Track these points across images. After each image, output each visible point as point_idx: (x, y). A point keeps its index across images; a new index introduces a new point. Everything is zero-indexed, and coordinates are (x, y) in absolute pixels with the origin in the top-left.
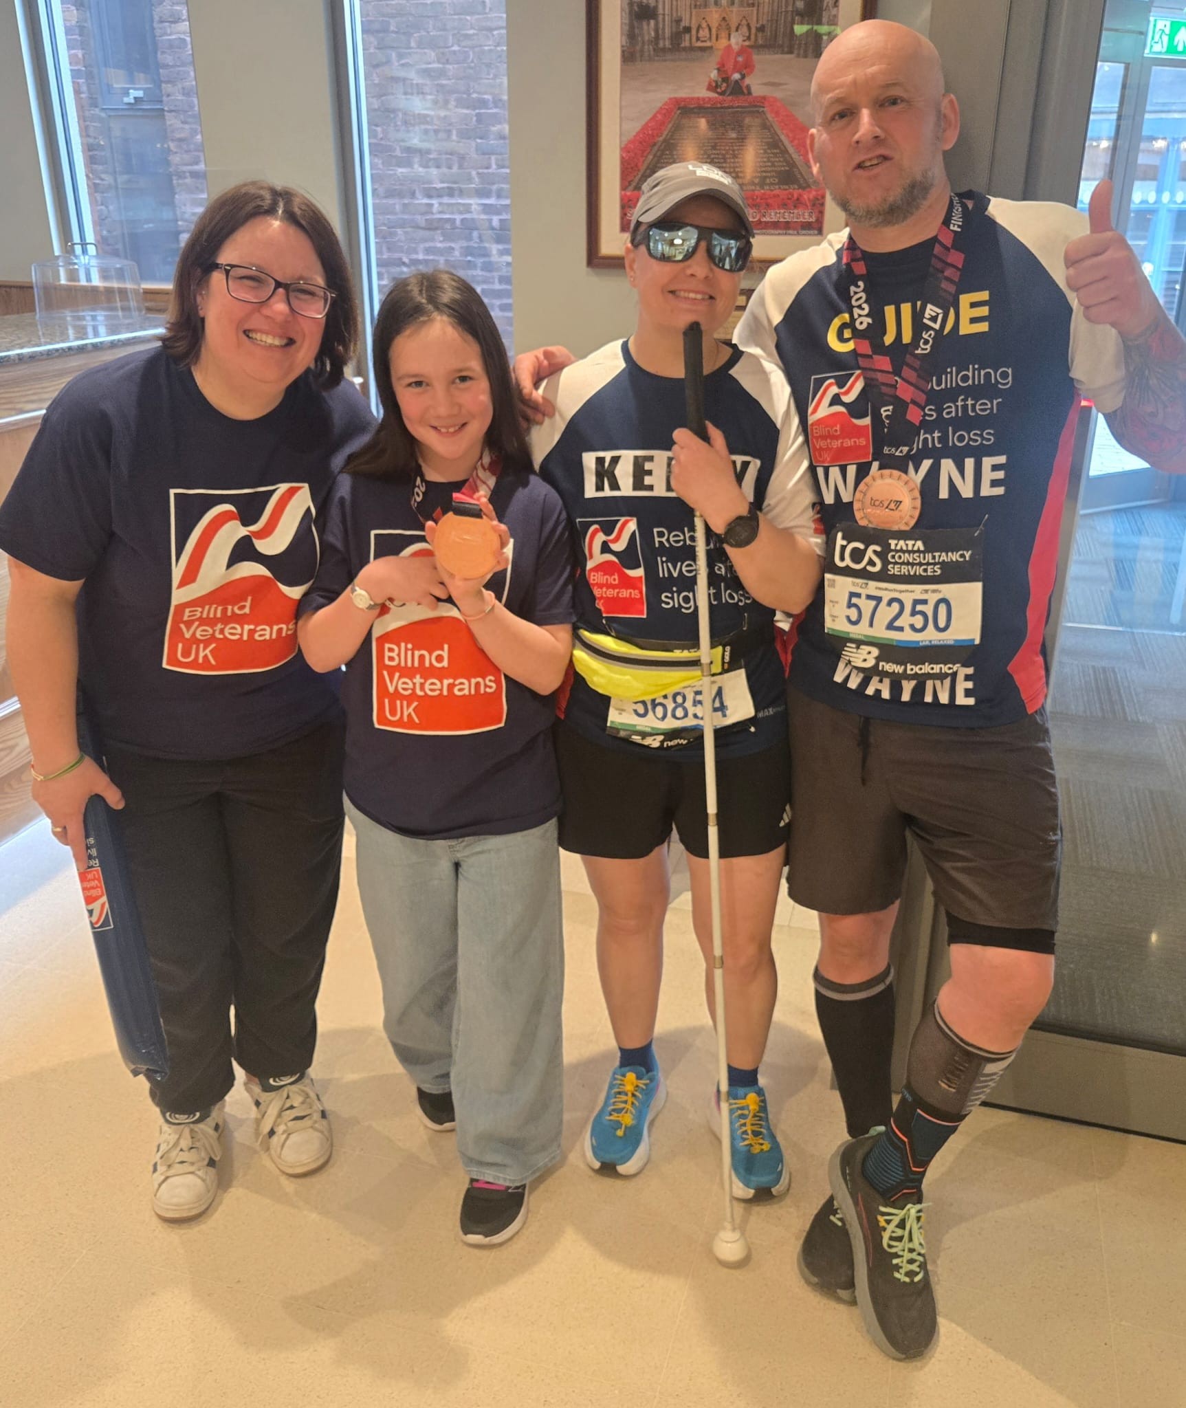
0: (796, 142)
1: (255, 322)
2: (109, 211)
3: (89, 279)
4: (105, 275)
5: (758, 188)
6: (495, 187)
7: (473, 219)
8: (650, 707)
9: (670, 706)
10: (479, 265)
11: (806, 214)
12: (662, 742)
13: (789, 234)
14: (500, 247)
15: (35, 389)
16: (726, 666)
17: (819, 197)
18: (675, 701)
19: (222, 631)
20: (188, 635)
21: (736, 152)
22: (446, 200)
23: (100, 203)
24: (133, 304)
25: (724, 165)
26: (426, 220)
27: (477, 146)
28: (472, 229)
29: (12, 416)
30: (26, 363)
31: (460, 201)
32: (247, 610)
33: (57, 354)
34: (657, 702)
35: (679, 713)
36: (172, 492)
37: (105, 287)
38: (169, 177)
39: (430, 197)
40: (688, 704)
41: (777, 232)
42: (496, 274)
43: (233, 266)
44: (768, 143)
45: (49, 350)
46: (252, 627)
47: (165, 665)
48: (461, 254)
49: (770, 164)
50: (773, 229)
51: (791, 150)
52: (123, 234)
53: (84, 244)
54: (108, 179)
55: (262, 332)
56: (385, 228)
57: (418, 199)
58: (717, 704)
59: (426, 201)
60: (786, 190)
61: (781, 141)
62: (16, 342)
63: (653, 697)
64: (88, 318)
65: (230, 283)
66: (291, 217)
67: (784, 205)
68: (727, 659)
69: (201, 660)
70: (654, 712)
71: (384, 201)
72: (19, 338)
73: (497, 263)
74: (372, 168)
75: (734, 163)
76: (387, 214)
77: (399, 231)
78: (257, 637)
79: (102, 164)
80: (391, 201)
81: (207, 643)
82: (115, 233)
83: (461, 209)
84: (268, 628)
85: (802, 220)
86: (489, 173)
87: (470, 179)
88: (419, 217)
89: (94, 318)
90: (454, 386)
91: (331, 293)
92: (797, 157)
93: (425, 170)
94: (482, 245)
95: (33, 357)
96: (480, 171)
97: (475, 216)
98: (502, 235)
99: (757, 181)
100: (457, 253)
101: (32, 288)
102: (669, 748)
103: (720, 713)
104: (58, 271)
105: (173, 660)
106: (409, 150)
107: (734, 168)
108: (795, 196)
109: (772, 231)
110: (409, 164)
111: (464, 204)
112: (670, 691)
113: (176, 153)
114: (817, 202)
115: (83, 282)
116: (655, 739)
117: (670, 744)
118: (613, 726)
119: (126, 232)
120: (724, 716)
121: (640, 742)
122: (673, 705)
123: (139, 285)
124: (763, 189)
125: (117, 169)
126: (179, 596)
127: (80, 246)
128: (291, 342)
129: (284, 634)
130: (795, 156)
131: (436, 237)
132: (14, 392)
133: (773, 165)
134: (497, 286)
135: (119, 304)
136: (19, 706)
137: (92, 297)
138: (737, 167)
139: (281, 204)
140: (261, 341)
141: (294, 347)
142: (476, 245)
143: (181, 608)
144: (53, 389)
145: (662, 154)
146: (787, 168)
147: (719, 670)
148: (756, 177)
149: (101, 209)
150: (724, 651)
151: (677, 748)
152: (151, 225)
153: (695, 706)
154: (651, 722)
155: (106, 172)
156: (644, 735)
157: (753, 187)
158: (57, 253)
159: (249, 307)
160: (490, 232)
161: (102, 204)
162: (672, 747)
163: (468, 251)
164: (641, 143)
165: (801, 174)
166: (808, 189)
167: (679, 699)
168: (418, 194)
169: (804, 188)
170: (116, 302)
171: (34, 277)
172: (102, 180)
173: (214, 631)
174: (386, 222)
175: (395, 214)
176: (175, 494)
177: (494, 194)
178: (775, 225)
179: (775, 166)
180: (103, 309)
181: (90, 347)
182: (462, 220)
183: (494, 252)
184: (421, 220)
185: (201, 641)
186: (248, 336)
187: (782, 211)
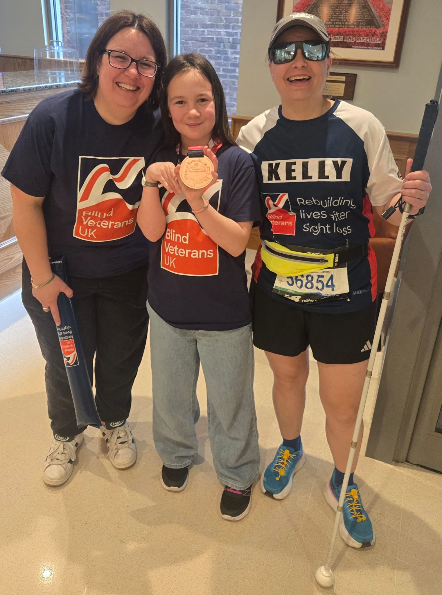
0: (376, 6)
1: (121, 78)
2: (71, 29)
3: (59, 57)
4: (65, 56)
5: (356, 27)
6: (231, 25)
7: (221, 38)
8: (294, 281)
9: (305, 281)
10: (223, 58)
11: (377, 40)
12: (300, 299)
13: (368, 49)
14: (232, 50)
15: (30, 104)
16: (336, 265)
17: (384, 32)
18: (307, 279)
19: (100, 224)
20: (85, 223)
21: (347, 10)
22: (209, 29)
23: (68, 25)
24: (75, 68)
25: (341, 16)
26: (202, 37)
27: (225, 6)
28: (220, 42)
29: (19, 115)
30: (27, 92)
31: (216, 30)
32: (111, 215)
33: (40, 89)
34: (298, 278)
35: (309, 285)
36: (80, 157)
37: (64, 61)
38: (97, 15)
39: (203, 28)
40: (314, 282)
41: (362, 47)
42: (229, 62)
43: (111, 51)
44: (362, 7)
45: (37, 87)
46: (113, 222)
47: (74, 236)
48: (215, 54)
49: (362, 16)
50: (362, 46)
51: (373, 10)
52: (76, 39)
53: (58, 41)
54: (72, 16)
55: (125, 83)
56: (184, 41)
57: (199, 28)
58: (330, 284)
59: (202, 30)
60: (369, 28)
61: (369, 5)
62: (23, 83)
63: (297, 275)
64: (57, 74)
65: (110, 58)
66: (141, 28)
67: (367, 35)
68: (337, 261)
69: (89, 236)
70: (297, 284)
71: (185, 29)
72: (25, 81)
73: (231, 57)
74: (181, 15)
75: (345, 15)
76: (185, 34)
77: (190, 42)
78: (115, 227)
79: (70, 9)
80: (187, 29)
81: (93, 228)
82: (73, 39)
83: (217, 33)
84: (120, 223)
85: (375, 42)
86: (229, 18)
87: (221, 21)
88: (198, 36)
89: (60, 74)
90: (198, 103)
91: (158, 65)
92: (376, 13)
93: (203, 16)
94: (225, 49)
95: (29, 90)
96: (226, 17)
97: (223, 37)
98: (233, 46)
99: (355, 23)
100: (213, 53)
101: (33, 59)
102: (304, 303)
103: (331, 288)
104: (46, 53)
105: (77, 234)
106: (196, 8)
107: (345, 17)
108: (373, 31)
109: (361, 47)
110: (195, 14)
111: (218, 31)
112: (305, 273)
113: (100, 5)
114: (383, 34)
115: (56, 58)
116: (296, 298)
117: (305, 301)
118: (277, 288)
119: (77, 37)
120: (333, 290)
121: (289, 298)
122: (307, 281)
123: (78, 60)
124: (359, 28)
125: (76, 11)
126: (80, 205)
127: (56, 42)
128: (138, 88)
129: (127, 224)
130: (375, 13)
131: (205, 45)
132: (21, 105)
133: (364, 16)
134: (229, 68)
135: (69, 68)
136: (17, 240)
137: (58, 65)
138: (347, 17)
139: (137, 22)
140: (124, 88)
141: (139, 91)
142: (222, 49)
143: (81, 211)
144: (33, 105)
145: (312, 10)
146: (370, 18)
147: (332, 266)
148: (355, 22)
149: (69, 28)
150: (335, 256)
151: (309, 303)
152: (87, 35)
153: (318, 283)
154: (294, 289)
155: (70, 12)
156: (291, 295)
157: (354, 27)
158: (46, 44)
159: (119, 71)
160: (228, 44)
161: (69, 26)
162: (306, 303)
163: (218, 52)
164: (303, 4)
165: (377, 21)
166: (380, 28)
167: (310, 278)
168: (199, 27)
169: (377, 28)
170: (68, 67)
171: (35, 55)
172: (69, 16)
173: (96, 223)
174: (184, 38)
175: (189, 35)
176: (81, 158)
177: (231, 27)
178: (362, 44)
179: (365, 17)
180: (63, 70)
181: (54, 86)
182: (217, 38)
183: (229, 52)
184: (199, 37)
185: (90, 227)
186: (118, 85)
187: (366, 38)
